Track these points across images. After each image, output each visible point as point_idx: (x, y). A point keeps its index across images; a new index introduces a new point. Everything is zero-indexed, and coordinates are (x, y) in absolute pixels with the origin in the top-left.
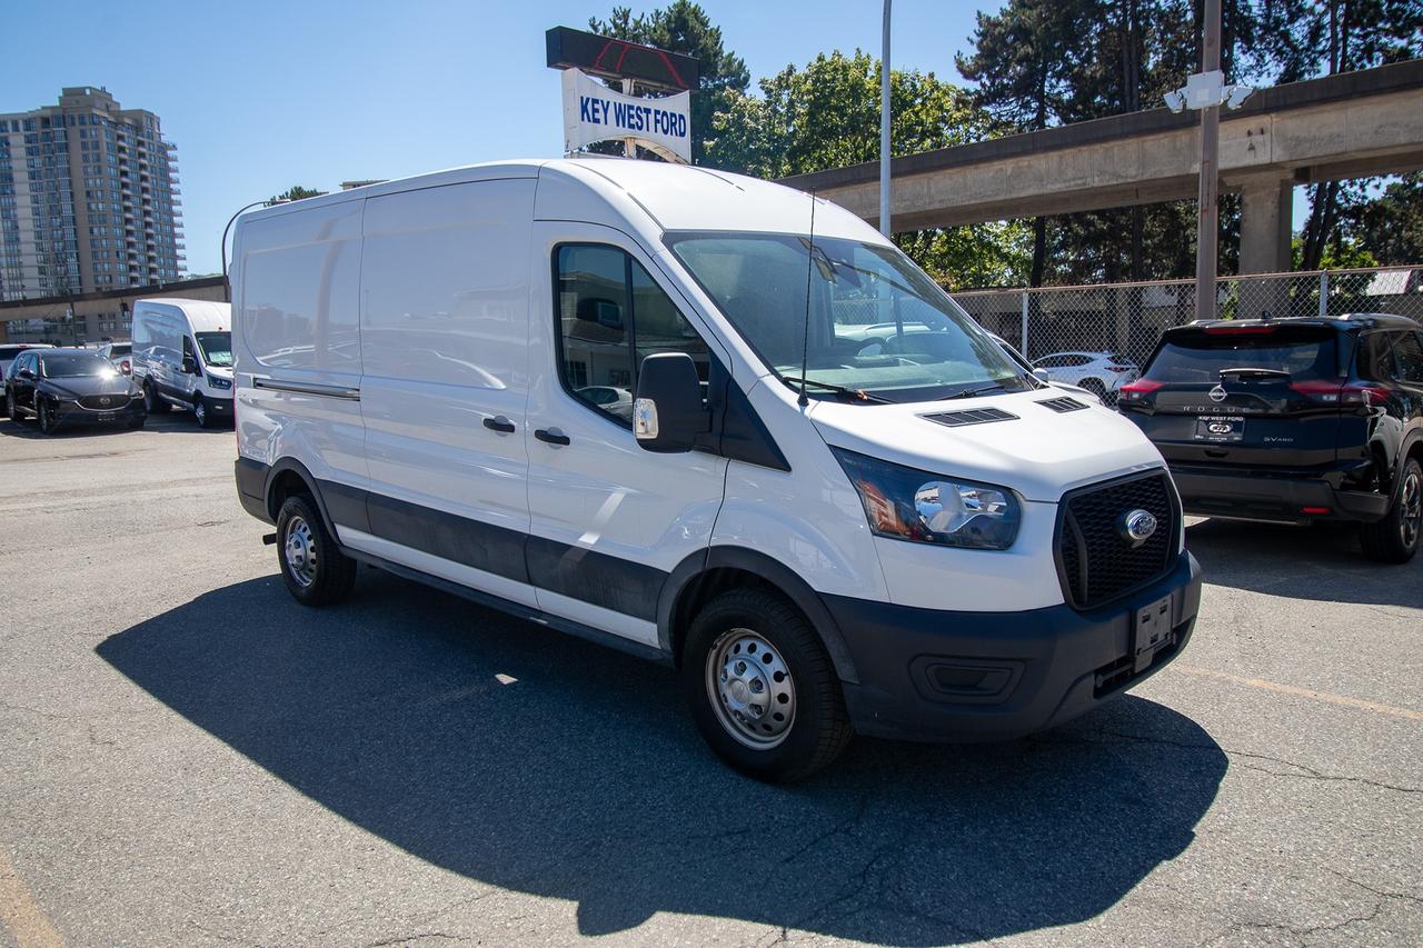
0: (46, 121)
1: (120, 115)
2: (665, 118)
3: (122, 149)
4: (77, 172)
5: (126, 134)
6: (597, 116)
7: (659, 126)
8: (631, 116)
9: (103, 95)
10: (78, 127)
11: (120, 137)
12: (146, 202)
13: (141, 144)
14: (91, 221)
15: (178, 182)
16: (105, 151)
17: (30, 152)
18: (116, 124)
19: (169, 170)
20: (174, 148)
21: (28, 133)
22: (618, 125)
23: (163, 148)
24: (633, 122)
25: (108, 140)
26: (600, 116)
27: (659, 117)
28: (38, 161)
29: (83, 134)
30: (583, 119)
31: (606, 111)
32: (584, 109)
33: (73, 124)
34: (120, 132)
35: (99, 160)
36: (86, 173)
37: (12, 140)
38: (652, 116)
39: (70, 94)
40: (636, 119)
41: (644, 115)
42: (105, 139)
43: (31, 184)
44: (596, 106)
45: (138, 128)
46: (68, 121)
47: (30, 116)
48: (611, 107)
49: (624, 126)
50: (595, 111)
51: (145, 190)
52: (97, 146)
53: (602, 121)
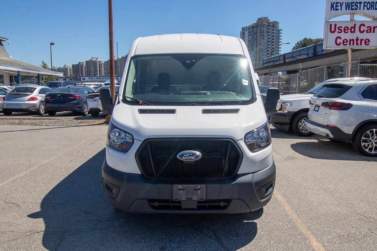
0: (253, 27)
1: (269, 23)
2: (369, 4)
3: (269, 32)
4: (258, 39)
5: (270, 28)
6: (337, 8)
7: (365, 7)
8: (353, 6)
9: (266, 19)
10: (260, 28)
11: (269, 29)
12: (273, 45)
13: (274, 30)
14: (260, 51)
15: (281, 39)
16: (265, 33)
17: (249, 35)
18: (268, 26)
19: (280, 36)
20: (282, 30)
21: (249, 31)
22: (346, 10)
23: (279, 30)
24: (353, 8)
25: (266, 30)
26: (339, 8)
27: (366, 4)
28: (250, 37)
29: (261, 29)
30: (331, 10)
31: (341, 6)
32: (332, 6)
33: (259, 27)
34: (269, 28)
35: (263, 36)
36: (260, 39)
37: (245, 33)
38: (362, 5)
39: (260, 19)
40: (355, 7)
41: (358, 5)
42: (265, 30)
43: (248, 43)
44: (337, 5)
45: (273, 26)
46: (258, 26)
47: (250, 26)
48: (344, 4)
49: (349, 10)
50: (337, 6)
51: (273, 42)
52: (263, 32)
53: (340, 9)
